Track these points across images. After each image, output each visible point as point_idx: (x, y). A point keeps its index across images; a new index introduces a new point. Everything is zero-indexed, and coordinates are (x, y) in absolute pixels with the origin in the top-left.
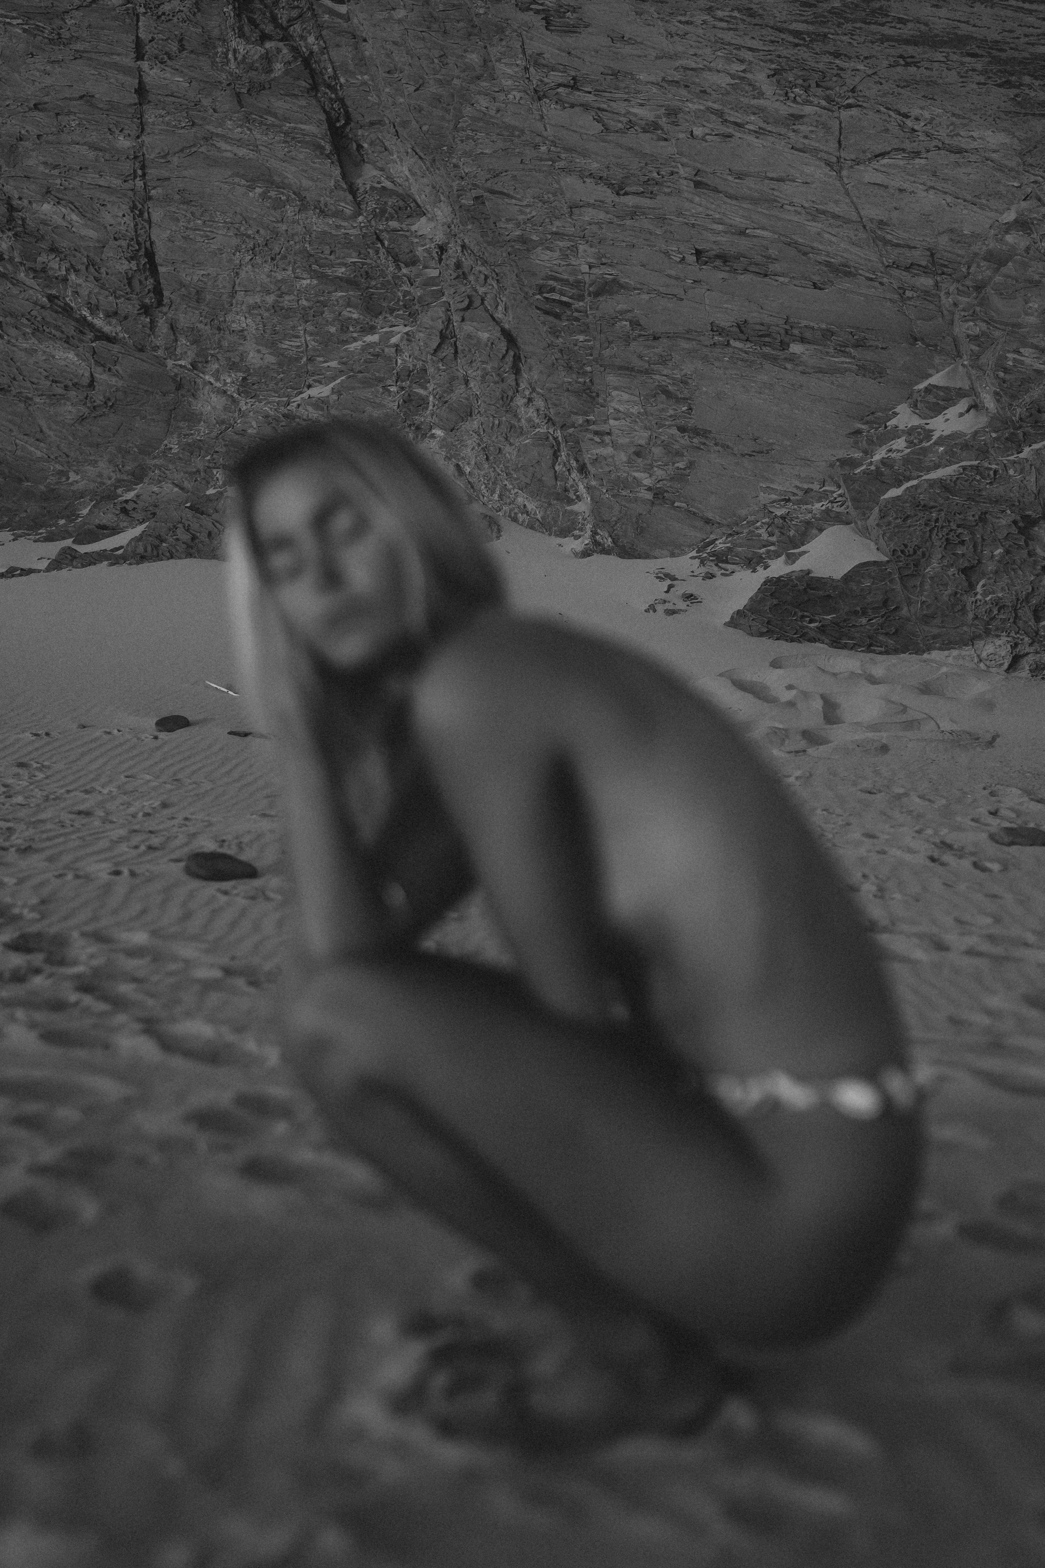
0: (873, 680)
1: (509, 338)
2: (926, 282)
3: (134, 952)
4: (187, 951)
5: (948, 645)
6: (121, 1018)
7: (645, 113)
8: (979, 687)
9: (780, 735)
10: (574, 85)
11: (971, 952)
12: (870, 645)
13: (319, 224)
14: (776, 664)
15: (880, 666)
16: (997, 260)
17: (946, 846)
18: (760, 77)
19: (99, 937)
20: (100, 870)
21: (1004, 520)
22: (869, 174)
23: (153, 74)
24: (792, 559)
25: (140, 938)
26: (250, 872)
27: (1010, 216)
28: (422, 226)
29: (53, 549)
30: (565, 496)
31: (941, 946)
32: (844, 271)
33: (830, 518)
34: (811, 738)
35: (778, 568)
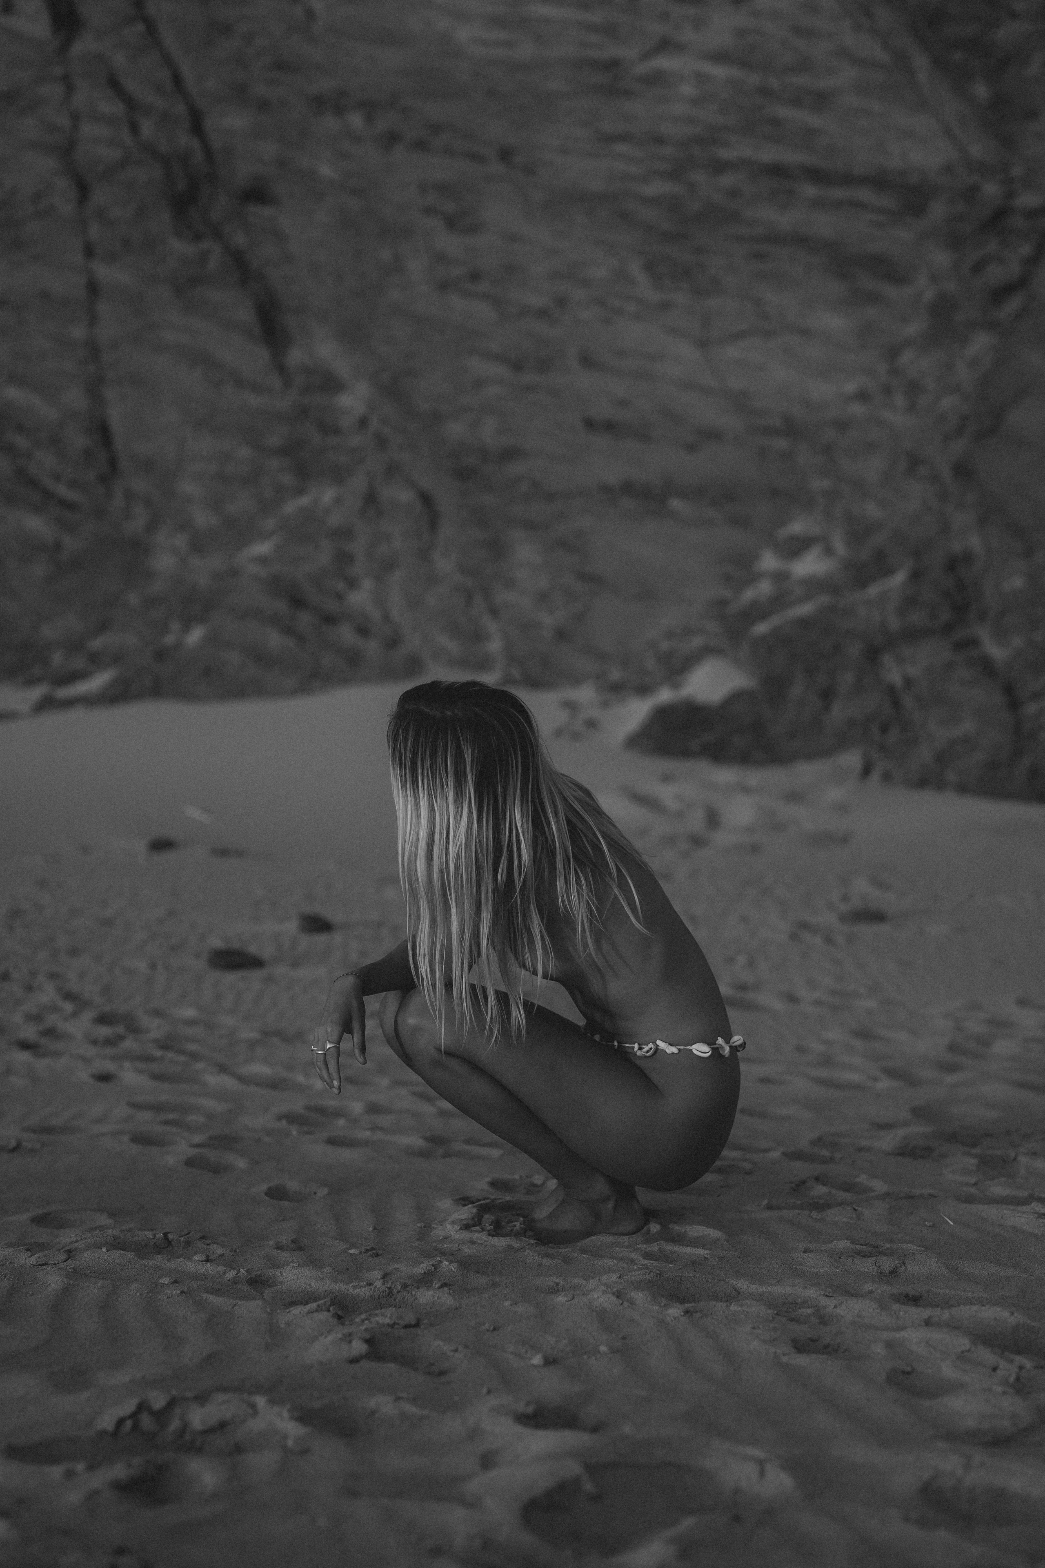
0: (746, 790)
1: (426, 499)
2: (782, 443)
3: (191, 1022)
4: (229, 1021)
5: (810, 756)
6: (200, 1066)
7: (536, 301)
8: (835, 794)
9: (670, 840)
10: (475, 276)
11: (818, 1003)
12: (744, 759)
13: (254, 401)
14: (666, 778)
15: (754, 777)
16: (842, 425)
17: (804, 926)
18: (635, 269)
19: (157, 1013)
20: (141, 965)
21: (854, 650)
22: (732, 352)
23: (103, 272)
24: (676, 686)
25: (190, 1013)
26: (256, 963)
27: (850, 387)
28: (345, 400)
29: (36, 693)
30: (478, 636)
31: (792, 999)
32: (713, 435)
33: (707, 651)
34: (697, 841)
35: (665, 695)
